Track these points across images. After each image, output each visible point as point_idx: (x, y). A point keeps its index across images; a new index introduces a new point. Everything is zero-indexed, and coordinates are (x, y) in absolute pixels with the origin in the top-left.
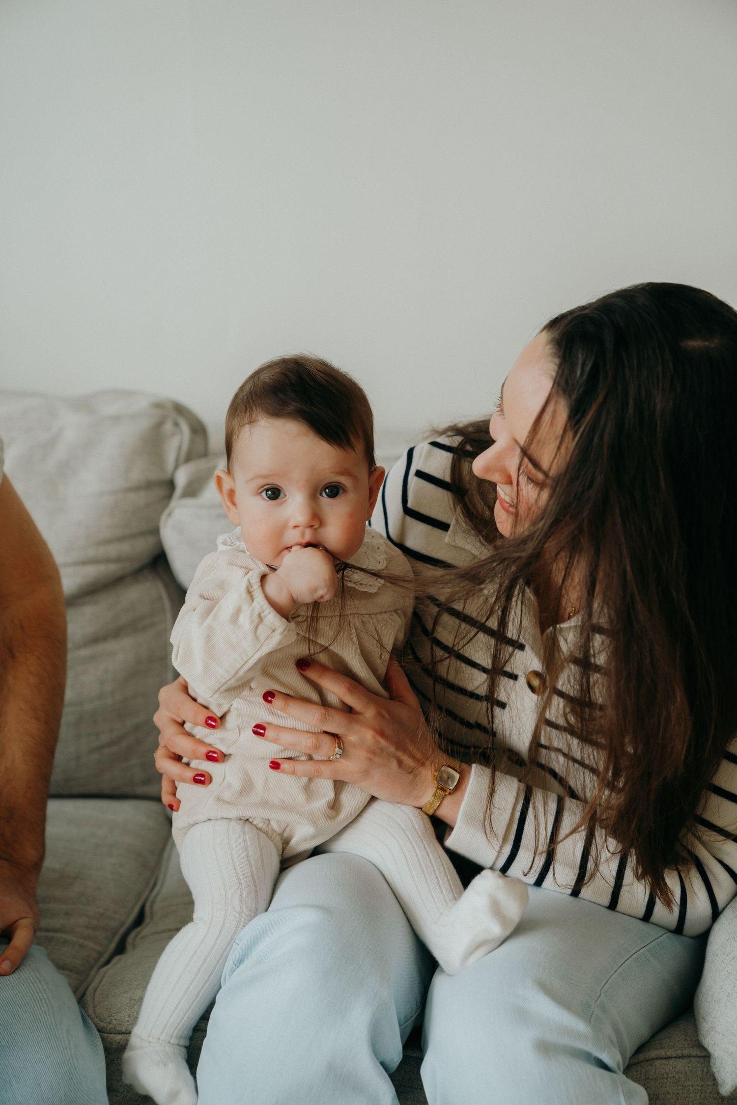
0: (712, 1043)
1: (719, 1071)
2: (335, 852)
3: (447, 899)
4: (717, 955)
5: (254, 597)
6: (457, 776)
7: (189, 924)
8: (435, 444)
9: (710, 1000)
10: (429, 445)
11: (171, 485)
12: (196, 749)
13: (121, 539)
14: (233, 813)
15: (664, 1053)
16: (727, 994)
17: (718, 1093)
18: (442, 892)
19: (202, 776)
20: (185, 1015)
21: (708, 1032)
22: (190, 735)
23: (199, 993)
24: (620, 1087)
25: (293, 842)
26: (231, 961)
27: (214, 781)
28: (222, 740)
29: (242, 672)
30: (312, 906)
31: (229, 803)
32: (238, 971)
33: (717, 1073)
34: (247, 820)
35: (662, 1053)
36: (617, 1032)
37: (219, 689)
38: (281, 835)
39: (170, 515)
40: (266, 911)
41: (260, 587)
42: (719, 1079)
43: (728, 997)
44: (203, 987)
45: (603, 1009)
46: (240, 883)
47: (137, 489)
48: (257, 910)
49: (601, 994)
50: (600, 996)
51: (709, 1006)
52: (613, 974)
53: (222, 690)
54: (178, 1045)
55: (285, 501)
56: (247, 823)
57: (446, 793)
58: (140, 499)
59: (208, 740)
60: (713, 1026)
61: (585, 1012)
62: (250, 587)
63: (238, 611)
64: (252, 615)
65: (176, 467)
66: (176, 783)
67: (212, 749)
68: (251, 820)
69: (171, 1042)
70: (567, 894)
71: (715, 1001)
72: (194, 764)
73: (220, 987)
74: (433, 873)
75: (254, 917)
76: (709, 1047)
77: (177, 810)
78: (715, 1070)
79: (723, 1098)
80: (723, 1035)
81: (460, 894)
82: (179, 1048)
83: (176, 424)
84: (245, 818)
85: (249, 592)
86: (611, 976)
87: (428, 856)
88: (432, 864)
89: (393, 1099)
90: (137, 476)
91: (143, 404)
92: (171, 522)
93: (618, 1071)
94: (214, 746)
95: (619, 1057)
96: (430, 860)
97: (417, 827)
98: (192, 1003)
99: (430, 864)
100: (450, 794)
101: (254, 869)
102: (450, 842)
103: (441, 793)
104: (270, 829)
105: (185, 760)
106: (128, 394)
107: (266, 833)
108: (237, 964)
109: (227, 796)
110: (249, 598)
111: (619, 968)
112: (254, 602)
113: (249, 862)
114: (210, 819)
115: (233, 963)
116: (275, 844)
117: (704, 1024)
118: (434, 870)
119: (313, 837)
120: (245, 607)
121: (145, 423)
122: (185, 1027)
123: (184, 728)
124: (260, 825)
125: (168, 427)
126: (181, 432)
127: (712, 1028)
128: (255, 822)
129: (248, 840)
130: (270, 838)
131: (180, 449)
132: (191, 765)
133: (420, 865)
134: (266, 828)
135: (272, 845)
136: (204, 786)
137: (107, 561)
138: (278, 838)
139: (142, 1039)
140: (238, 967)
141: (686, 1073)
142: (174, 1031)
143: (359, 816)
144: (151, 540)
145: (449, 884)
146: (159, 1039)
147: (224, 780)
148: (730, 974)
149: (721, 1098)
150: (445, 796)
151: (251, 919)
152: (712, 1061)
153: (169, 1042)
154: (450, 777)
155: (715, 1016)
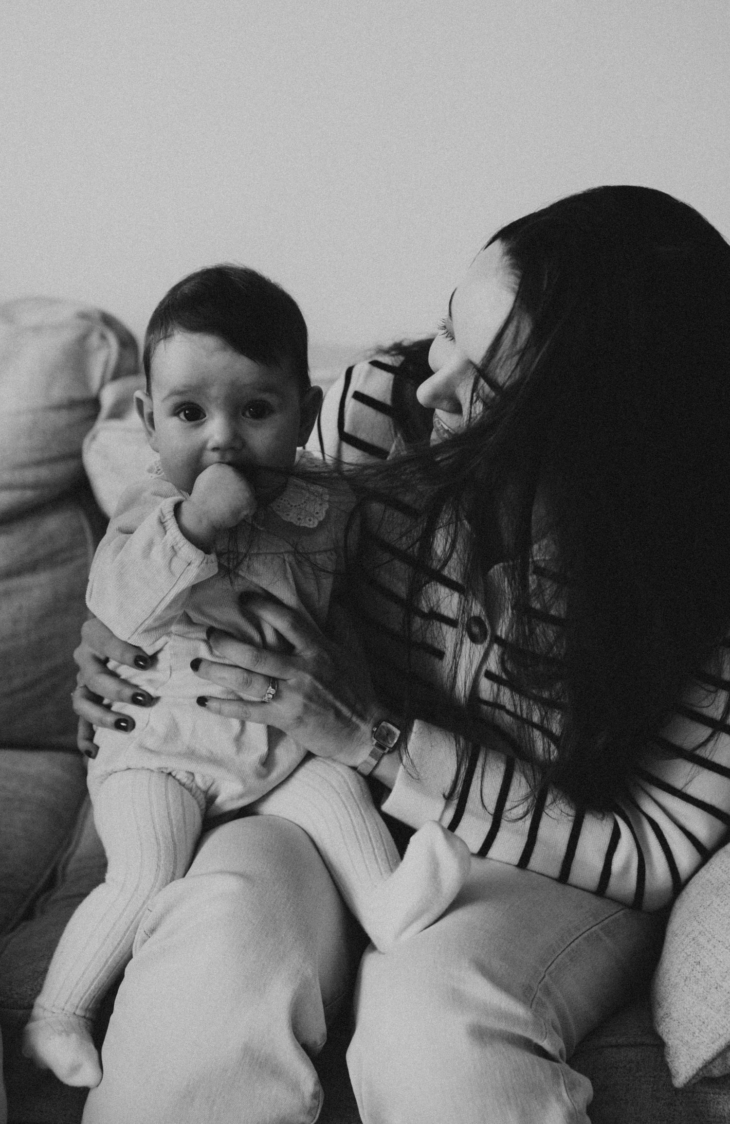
0: (667, 1030)
1: (673, 1061)
2: (262, 815)
3: (383, 870)
4: (676, 935)
5: (167, 528)
6: (398, 732)
7: (100, 886)
8: (376, 364)
9: (667, 984)
10: (370, 365)
11: (95, 403)
12: (122, 690)
13: (39, 463)
14: (155, 763)
15: (614, 1041)
16: (685, 978)
17: (672, 1085)
18: (377, 862)
19: (125, 721)
20: (92, 984)
21: (663, 1019)
22: (114, 675)
23: (107, 961)
24: (562, 1077)
25: (218, 801)
26: (142, 931)
27: (137, 727)
28: (150, 681)
29: (159, 610)
30: (234, 874)
31: (151, 751)
32: (150, 941)
33: (670, 1063)
34: (170, 774)
35: (612, 1040)
36: (562, 1016)
37: (136, 630)
38: (206, 792)
39: (94, 438)
40: (184, 876)
41: (174, 517)
42: (673, 1070)
43: (685, 981)
44: (112, 954)
45: (547, 992)
46: (158, 844)
47: (58, 408)
48: (174, 874)
49: (545, 975)
50: (543, 978)
51: (666, 990)
52: (560, 954)
53: (140, 630)
54: (84, 1017)
55: (204, 422)
56: (170, 778)
57: (385, 752)
58: (62, 418)
59: (134, 681)
60: (668, 1013)
61: (526, 996)
62: (162, 517)
63: (150, 545)
64: (164, 549)
65: (102, 385)
66: (94, 727)
67: (139, 692)
68: (174, 774)
69: (76, 1013)
70: (514, 865)
71: (672, 985)
72: (117, 707)
73: (131, 957)
74: (369, 841)
75: (171, 882)
76: (663, 1034)
77: (94, 757)
78: (668, 1060)
79: (677, 1090)
80: (679, 1022)
81: (396, 865)
82: (85, 1020)
83: (103, 337)
84: (168, 771)
85: (162, 523)
86: (558, 956)
87: (365, 822)
88: (368, 831)
89: (315, 1085)
90: (58, 393)
91: (66, 313)
92: (95, 446)
93: (560, 1060)
94: (141, 687)
95: (562, 1045)
96: (367, 827)
97: (353, 790)
98: (101, 971)
99: (365, 832)
100: (389, 752)
101: (175, 830)
102: (388, 806)
103: (380, 751)
104: (194, 785)
105: (106, 701)
106: (52, 302)
107: (190, 790)
108: (148, 934)
109: (150, 743)
110: (162, 530)
111: (567, 947)
112: (167, 533)
113: (170, 821)
114: (130, 768)
115: (144, 933)
116: (198, 803)
117: (659, 1010)
118: (370, 838)
119: (241, 796)
120: (158, 539)
121: (68, 336)
122: (92, 997)
123: (107, 668)
124: (184, 780)
125: (94, 339)
126: (109, 346)
127: (667, 1014)
128: (178, 777)
129: (170, 796)
130: (193, 796)
131: (106, 363)
132: (114, 708)
133: (355, 832)
134: (190, 784)
135: (195, 802)
136: (126, 733)
137: (24, 487)
138: (202, 796)
139: (45, 1009)
140: (149, 937)
141: (638, 1063)
142: (80, 1002)
143: (291, 775)
144: (72, 464)
145: (386, 854)
146: (63, 1010)
147: (147, 724)
148: (688, 956)
149: (675, 1090)
150: (384, 754)
151: (167, 884)
152: (666, 1049)
153: (74, 1013)
154: (390, 733)
155: (671, 1001)
